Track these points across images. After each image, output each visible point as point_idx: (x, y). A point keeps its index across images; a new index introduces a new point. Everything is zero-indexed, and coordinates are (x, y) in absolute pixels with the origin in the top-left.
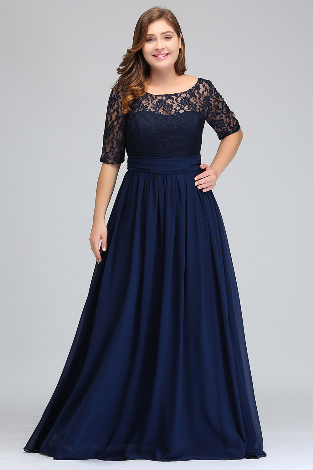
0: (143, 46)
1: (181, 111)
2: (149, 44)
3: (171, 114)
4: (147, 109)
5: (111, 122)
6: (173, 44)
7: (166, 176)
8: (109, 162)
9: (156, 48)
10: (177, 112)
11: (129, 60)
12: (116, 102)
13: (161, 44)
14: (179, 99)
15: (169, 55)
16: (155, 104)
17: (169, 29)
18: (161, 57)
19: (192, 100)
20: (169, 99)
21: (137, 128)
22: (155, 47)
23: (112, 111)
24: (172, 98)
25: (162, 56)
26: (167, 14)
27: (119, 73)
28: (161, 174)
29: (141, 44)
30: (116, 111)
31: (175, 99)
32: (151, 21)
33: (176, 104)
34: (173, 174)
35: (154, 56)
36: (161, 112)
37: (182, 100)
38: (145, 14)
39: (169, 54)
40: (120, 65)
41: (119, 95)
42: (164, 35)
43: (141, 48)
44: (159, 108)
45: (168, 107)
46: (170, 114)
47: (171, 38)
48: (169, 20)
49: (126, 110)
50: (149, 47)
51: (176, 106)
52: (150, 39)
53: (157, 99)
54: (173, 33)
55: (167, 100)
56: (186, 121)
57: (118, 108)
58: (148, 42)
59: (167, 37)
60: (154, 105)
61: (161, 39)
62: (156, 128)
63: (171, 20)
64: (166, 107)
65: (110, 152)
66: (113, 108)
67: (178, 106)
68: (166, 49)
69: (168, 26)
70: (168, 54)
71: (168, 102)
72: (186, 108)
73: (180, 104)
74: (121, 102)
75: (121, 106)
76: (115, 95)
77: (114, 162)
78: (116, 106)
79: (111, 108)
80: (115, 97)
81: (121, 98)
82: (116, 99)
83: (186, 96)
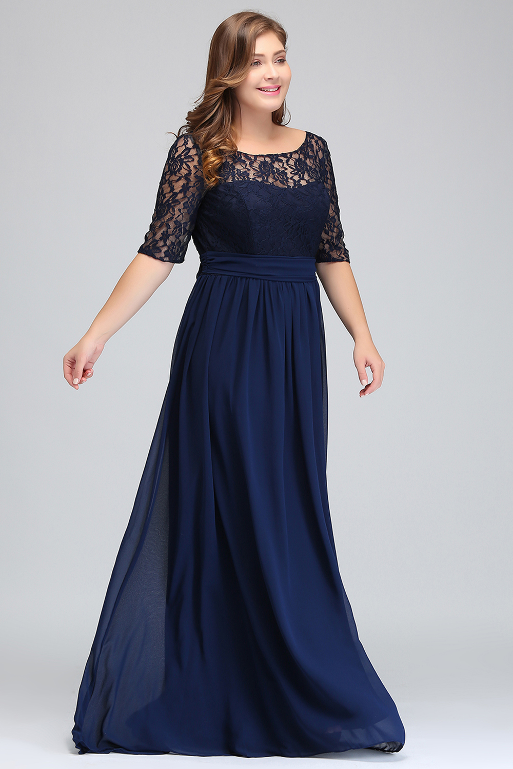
1: (303, 183)
2: (253, 70)
3: (289, 187)
4: (249, 178)
5: (171, 194)
8: (157, 256)
10: (297, 184)
12: (184, 166)
14: (291, 162)
15: (281, 88)
19: (309, 163)
20: (277, 163)
23: (175, 178)
24: (280, 161)
30: (183, 179)
31: (284, 161)
33: (290, 170)
35: (260, 89)
37: (295, 164)
39: (281, 86)
42: (276, 57)
45: (280, 174)
47: (283, 61)
50: (254, 76)
51: (291, 173)
52: (257, 63)
55: (274, 163)
57: (188, 174)
58: (253, 67)
59: (280, 60)
61: (272, 62)
64: (276, 174)
65: (161, 240)
66: (178, 174)
67: (295, 175)
70: (279, 87)
72: (307, 177)
73: (296, 170)
74: (195, 167)
75: (196, 172)
76: (183, 155)
77: (165, 257)
78: (184, 172)
79: (171, 174)
80: (183, 157)
81: (193, 160)
82: (185, 160)
83: (300, 157)
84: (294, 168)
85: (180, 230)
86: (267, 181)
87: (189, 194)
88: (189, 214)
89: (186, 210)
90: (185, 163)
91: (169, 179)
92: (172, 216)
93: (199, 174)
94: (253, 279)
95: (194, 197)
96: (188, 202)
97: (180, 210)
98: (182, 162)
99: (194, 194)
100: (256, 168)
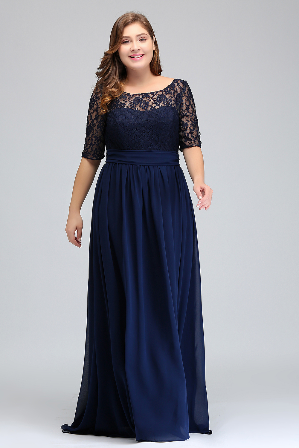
0: (119, 48)
1: (157, 108)
2: (125, 46)
3: (147, 111)
4: (124, 107)
5: (91, 121)
6: (147, 46)
7: (149, 167)
8: (89, 157)
9: (132, 49)
10: (153, 109)
11: (106, 63)
12: (95, 103)
13: (137, 45)
14: (155, 97)
15: (144, 56)
16: (132, 102)
17: (144, 31)
18: (137, 58)
19: (167, 96)
20: (145, 98)
21: (115, 124)
23: (92, 111)
24: (148, 97)
25: (138, 56)
26: (141, 18)
27: (98, 77)
28: (144, 166)
29: (117, 46)
30: (95, 111)
31: (151, 97)
32: (126, 24)
33: (152, 101)
34: (156, 166)
35: (130, 57)
36: (138, 109)
37: (158, 97)
38: (120, 18)
40: (99, 68)
41: (98, 96)
42: (139, 37)
43: (118, 50)
44: (136, 105)
45: (145, 104)
46: (147, 110)
47: (145, 40)
48: (143, 23)
49: (104, 110)
50: (125, 49)
51: (152, 103)
52: (126, 42)
53: (135, 98)
54: (147, 35)
56: (161, 116)
57: (97, 108)
58: (124, 44)
59: (142, 39)
61: (137, 41)
62: (133, 123)
63: (145, 23)
64: (142, 104)
65: (90, 148)
66: (93, 109)
67: (154, 103)
68: (141, 50)
70: (143, 55)
71: (145, 99)
72: (161, 104)
74: (100, 103)
76: (95, 96)
77: (93, 157)
78: (95, 107)
80: (95, 98)
81: (99, 99)
82: (96, 100)
83: (162, 93)
84: (156, 100)
88: (100, 131)
89: (99, 129)
94: (124, 164)
97: (96, 130)
98: (94, 101)
100: (131, 101)
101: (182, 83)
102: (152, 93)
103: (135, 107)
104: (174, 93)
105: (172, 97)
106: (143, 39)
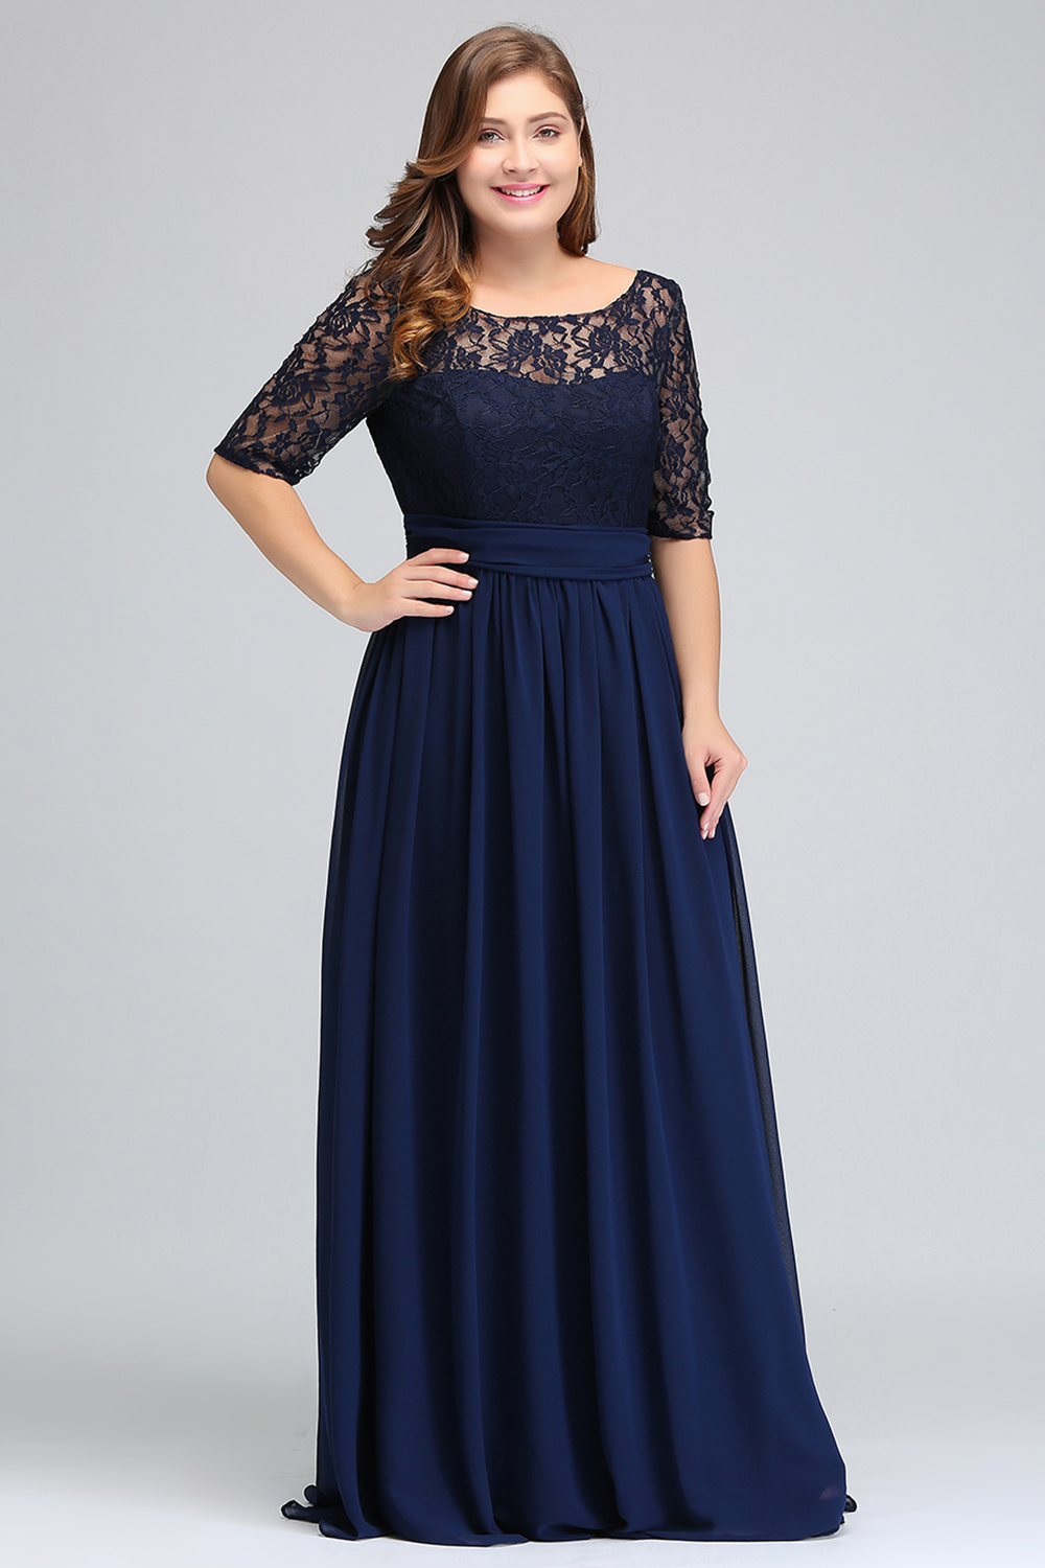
0: (466, 159)
1: (597, 374)
2: (483, 150)
3: (563, 383)
4: (478, 365)
6: (561, 154)
9: (509, 166)
10: (583, 376)
11: (413, 201)
13: (526, 152)
14: (584, 333)
15: (548, 191)
16: (505, 348)
18: (521, 196)
19: (624, 335)
20: (550, 333)
21: (450, 424)
22: (503, 163)
24: (559, 330)
25: (526, 193)
26: (545, 54)
27: (375, 243)
29: (461, 150)
31: (569, 332)
32: (496, 74)
33: (575, 348)
35: (499, 190)
36: (528, 373)
37: (592, 336)
39: (548, 186)
42: (536, 125)
44: (521, 361)
46: (562, 381)
47: (557, 134)
48: (554, 75)
49: (404, 365)
50: (484, 161)
51: (576, 354)
52: (490, 135)
53: (512, 332)
54: (564, 117)
55: (544, 333)
56: (616, 406)
58: (481, 144)
59: (544, 132)
60: (501, 349)
61: (527, 136)
62: (518, 425)
63: (559, 73)
64: (542, 357)
67: (584, 357)
68: (540, 170)
69: (550, 93)
70: (543, 188)
71: (548, 339)
72: (609, 362)
73: (588, 348)
74: (379, 334)
75: (379, 345)
76: (362, 305)
78: (353, 337)
79: (327, 333)
80: (360, 310)
81: (379, 321)
82: (362, 317)
83: (606, 322)
84: (587, 344)
85: (313, 440)
86: (517, 370)
87: (353, 379)
88: (341, 416)
89: (337, 408)
90: (362, 321)
91: (319, 339)
92: (305, 408)
93: (383, 350)
95: (361, 390)
96: (345, 394)
97: (324, 403)
98: (356, 318)
99: (363, 385)
100: (500, 344)
101: (666, 291)
102: (571, 319)
103: (519, 366)
104: (646, 325)
105: (638, 339)
106: (549, 131)
